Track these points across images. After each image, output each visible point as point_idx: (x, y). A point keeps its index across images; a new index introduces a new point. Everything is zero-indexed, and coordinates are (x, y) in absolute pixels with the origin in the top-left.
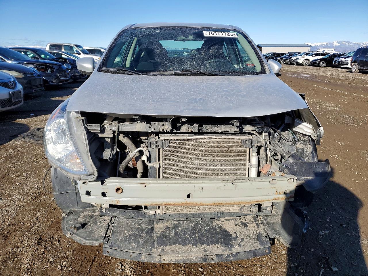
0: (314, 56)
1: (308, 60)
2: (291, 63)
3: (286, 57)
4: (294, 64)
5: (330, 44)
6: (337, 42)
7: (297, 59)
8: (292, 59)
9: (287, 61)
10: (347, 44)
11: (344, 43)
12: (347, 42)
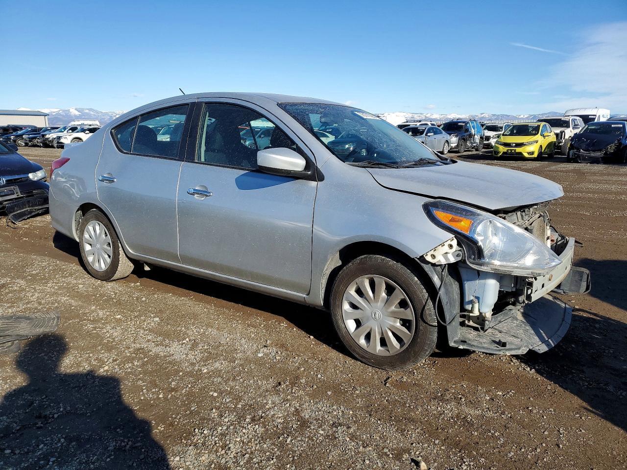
0: (88, 132)
1: (80, 139)
2: (47, 144)
3: (29, 135)
4: (52, 147)
5: (64, 111)
6: (76, 109)
7: (59, 138)
8: (47, 136)
9: (35, 141)
10: (92, 113)
11: (87, 111)
12: (90, 110)
